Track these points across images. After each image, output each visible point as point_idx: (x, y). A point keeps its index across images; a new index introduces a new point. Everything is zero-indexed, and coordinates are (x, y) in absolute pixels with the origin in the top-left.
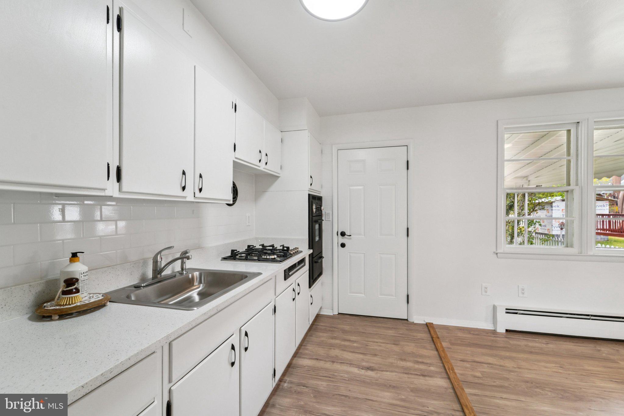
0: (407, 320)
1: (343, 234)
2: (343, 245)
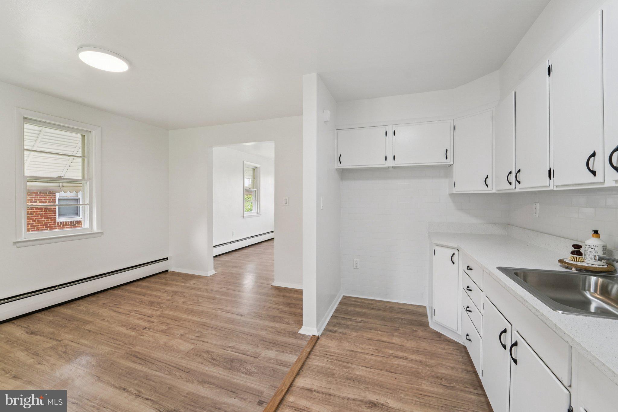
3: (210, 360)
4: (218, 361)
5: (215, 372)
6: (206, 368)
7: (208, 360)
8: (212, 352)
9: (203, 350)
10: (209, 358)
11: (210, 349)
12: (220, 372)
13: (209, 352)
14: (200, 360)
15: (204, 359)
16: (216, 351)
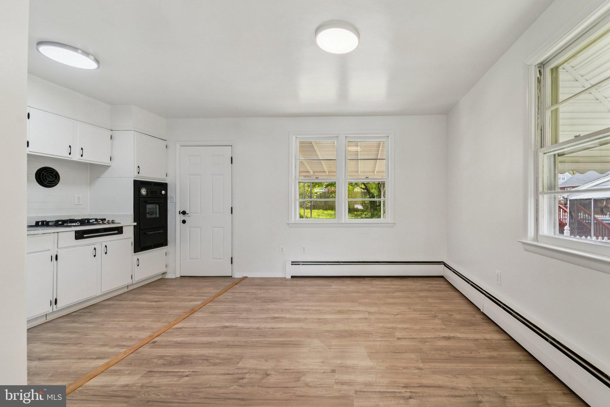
0: (231, 277)
1: (184, 213)
2: (184, 222)
3: (209, 358)
4: (199, 360)
5: (200, 351)
6: (211, 351)
7: (212, 358)
8: (212, 365)
9: (223, 365)
10: (211, 359)
11: (215, 367)
12: (195, 352)
13: (215, 364)
14: (221, 356)
15: (217, 358)
16: (205, 367)
